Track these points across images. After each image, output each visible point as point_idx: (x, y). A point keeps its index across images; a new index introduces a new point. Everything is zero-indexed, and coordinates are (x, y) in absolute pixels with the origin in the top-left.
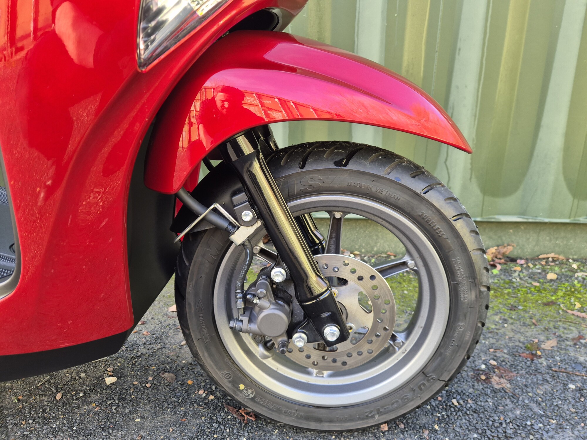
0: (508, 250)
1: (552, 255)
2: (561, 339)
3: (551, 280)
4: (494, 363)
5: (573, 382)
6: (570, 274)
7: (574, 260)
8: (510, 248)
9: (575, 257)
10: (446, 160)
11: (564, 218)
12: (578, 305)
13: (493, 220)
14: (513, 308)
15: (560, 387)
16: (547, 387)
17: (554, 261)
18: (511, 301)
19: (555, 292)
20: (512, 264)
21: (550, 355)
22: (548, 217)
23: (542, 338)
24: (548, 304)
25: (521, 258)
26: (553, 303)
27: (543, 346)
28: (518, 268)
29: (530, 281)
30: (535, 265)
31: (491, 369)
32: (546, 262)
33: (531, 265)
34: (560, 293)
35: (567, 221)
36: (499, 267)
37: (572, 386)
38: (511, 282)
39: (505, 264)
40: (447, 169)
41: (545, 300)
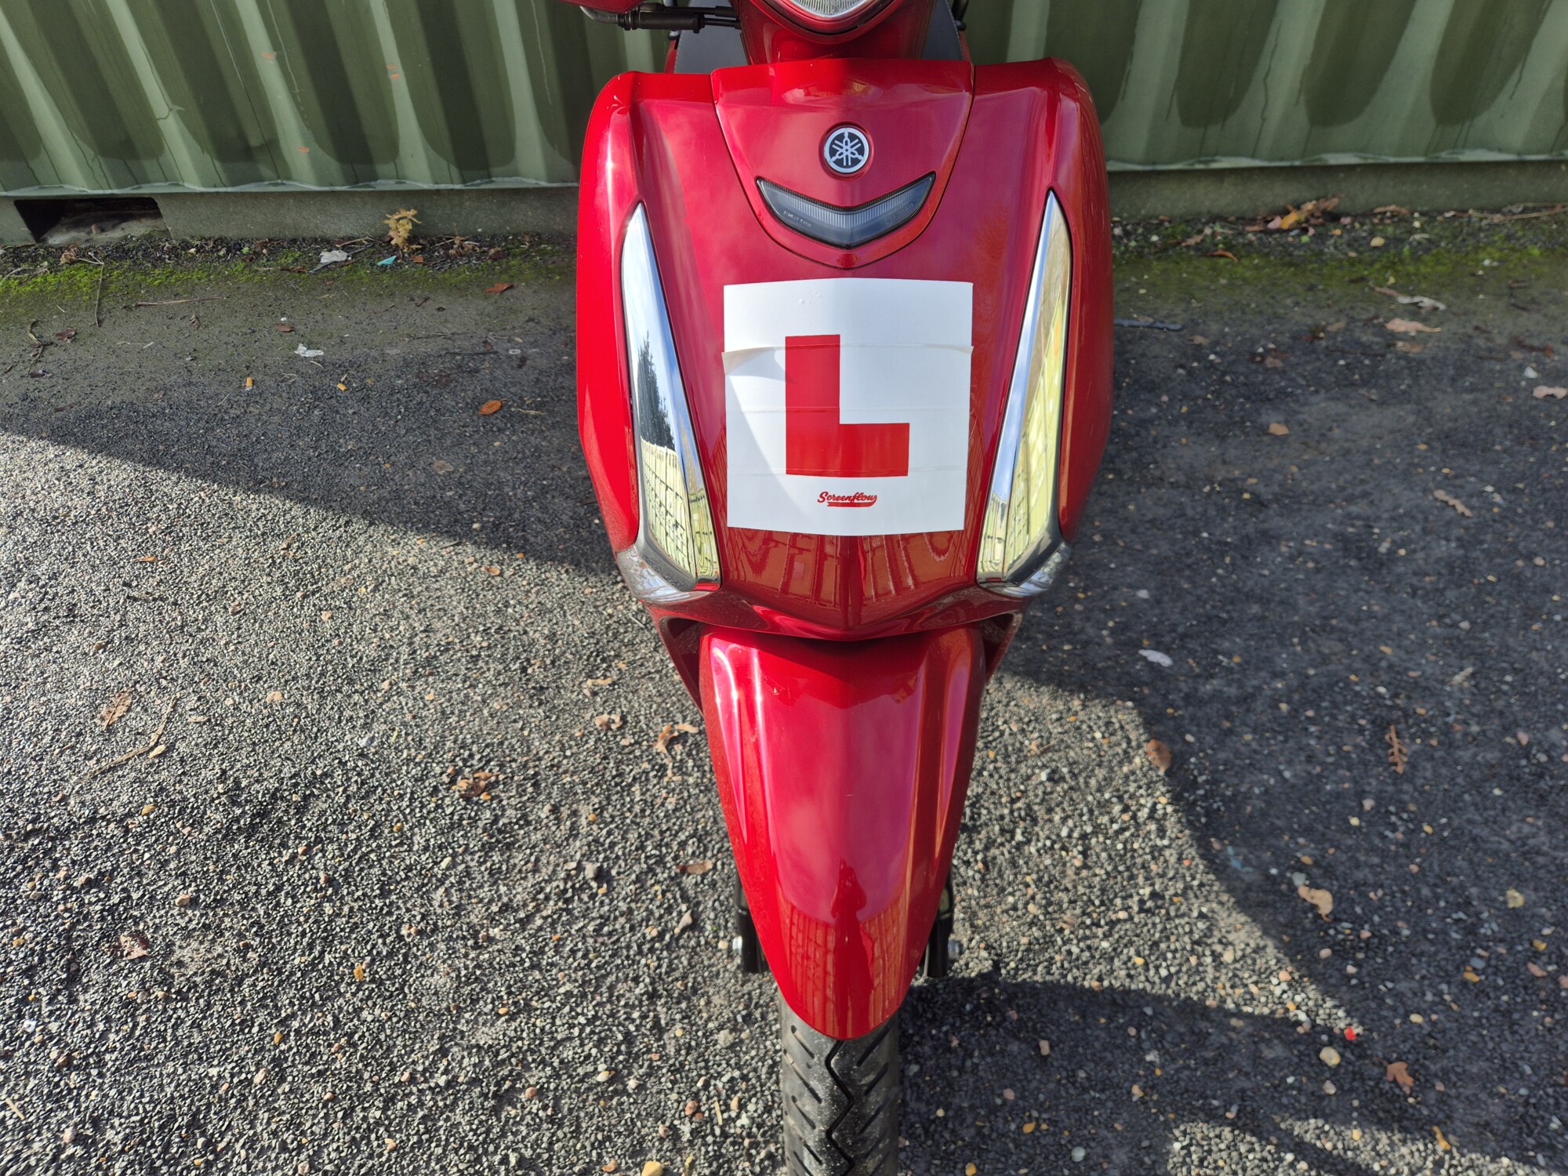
0: (1331, 204)
1: (1392, 208)
2: (1352, 320)
3: (1376, 248)
4: (1272, 346)
5: (1343, 358)
6: (1405, 236)
7: (1422, 214)
8: (1335, 201)
9: (1426, 209)
10: (1267, 75)
11: (1418, 155)
12: (1392, 280)
13: (1317, 163)
14: (1312, 288)
15: (1330, 363)
16: (1318, 364)
17: (1393, 216)
18: (1312, 281)
19: (1372, 264)
20: (1331, 225)
21: (1333, 336)
22: (1395, 156)
23: (1332, 320)
24: (1353, 281)
25: (1347, 215)
26: (1362, 279)
27: (1329, 328)
28: (1338, 232)
29: (1346, 249)
30: (1362, 224)
31: (1268, 351)
32: (1382, 220)
33: (1357, 225)
34: (1377, 266)
35: (1421, 159)
36: (1312, 231)
37: (1342, 362)
38: (1321, 253)
39: (1322, 225)
40: (1266, 89)
41: (1354, 276)
